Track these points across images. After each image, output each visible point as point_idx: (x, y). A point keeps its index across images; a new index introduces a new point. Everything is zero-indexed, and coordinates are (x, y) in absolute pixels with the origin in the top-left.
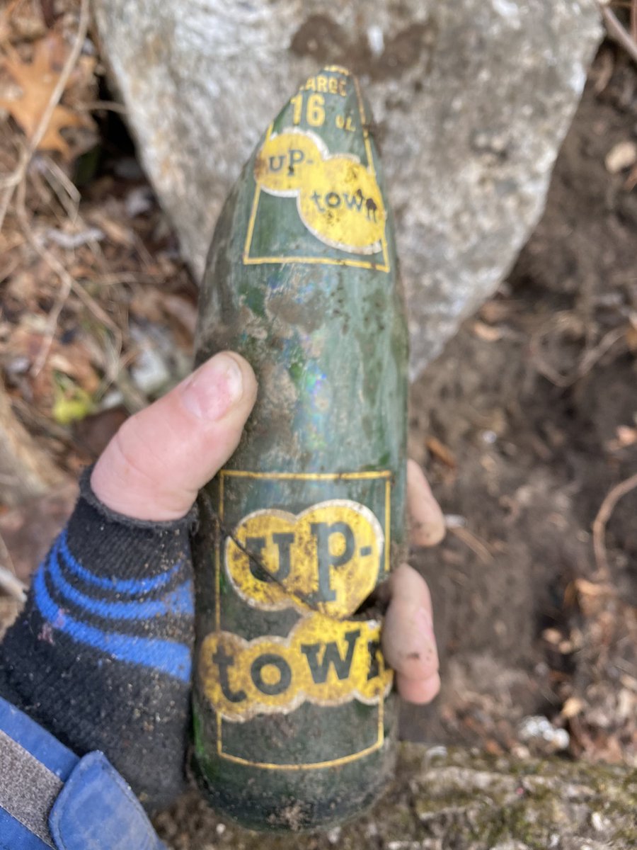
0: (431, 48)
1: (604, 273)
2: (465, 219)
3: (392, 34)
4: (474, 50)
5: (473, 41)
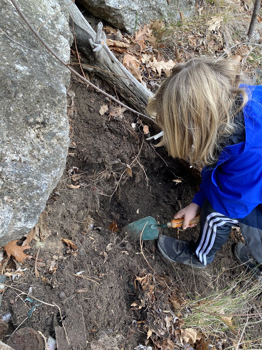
1: (111, 153)
2: (35, 152)
4: (12, 87)
5: (10, 83)
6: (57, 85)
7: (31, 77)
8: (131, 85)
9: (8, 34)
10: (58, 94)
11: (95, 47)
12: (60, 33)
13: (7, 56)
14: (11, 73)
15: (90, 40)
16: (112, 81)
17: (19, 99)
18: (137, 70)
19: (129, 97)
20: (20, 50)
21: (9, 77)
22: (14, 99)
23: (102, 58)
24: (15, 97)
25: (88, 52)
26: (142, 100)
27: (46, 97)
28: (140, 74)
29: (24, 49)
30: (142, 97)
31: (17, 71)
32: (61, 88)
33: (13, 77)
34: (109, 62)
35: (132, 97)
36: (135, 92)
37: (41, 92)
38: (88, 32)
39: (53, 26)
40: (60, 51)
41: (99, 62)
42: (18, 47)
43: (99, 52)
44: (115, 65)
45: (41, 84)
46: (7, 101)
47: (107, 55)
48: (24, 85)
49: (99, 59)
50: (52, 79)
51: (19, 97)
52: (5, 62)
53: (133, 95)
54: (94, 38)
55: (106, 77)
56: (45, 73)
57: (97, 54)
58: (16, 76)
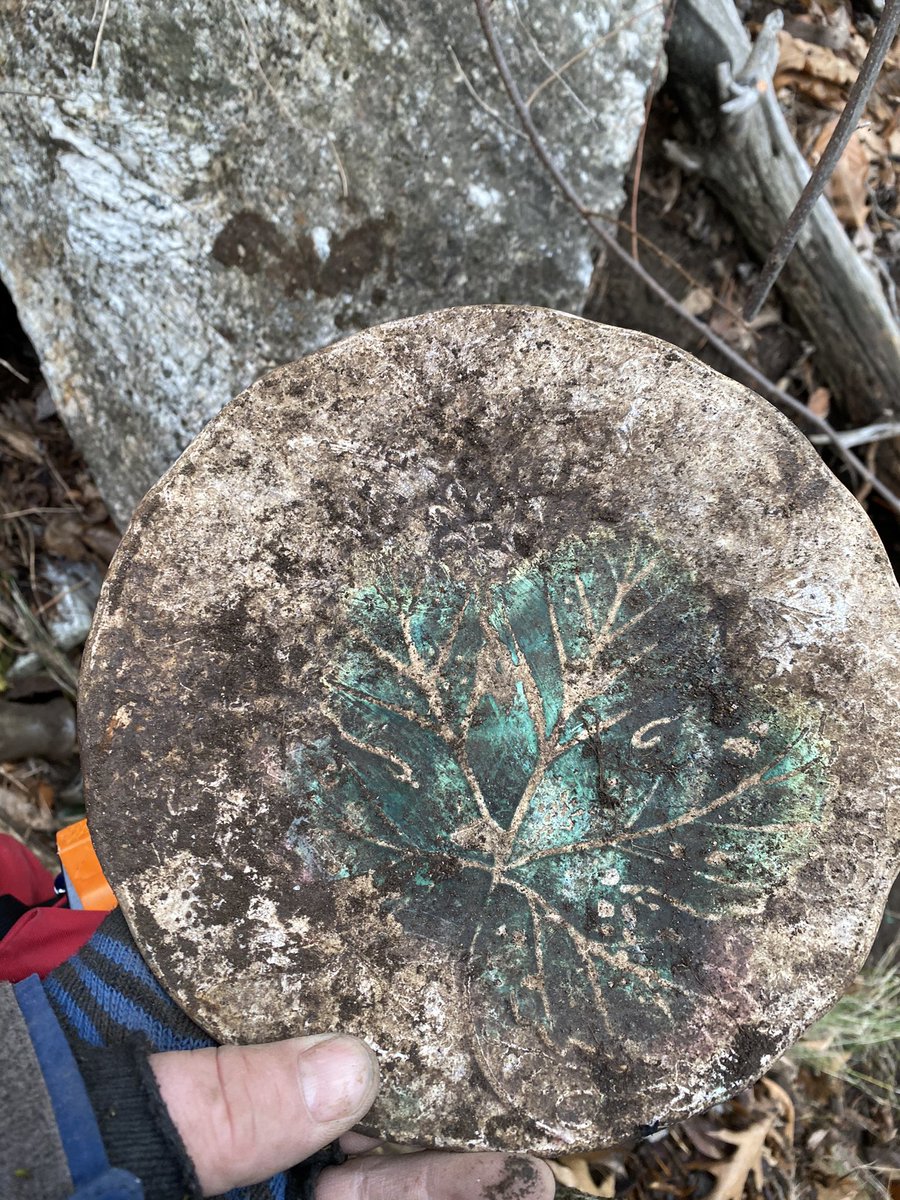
0: (391, 251)
3: (341, 233)
4: (444, 255)
5: (442, 243)
6: (570, 255)
7: (504, 228)
8: (813, 244)
9: (472, 81)
10: (566, 284)
11: (732, 96)
12: (629, 65)
13: (454, 156)
14: (453, 214)
15: (723, 68)
16: (752, 217)
17: (454, 290)
18: (853, 182)
19: (795, 283)
20: (494, 137)
21: (444, 226)
22: (443, 291)
23: (743, 134)
24: (445, 284)
25: (703, 105)
26: (836, 301)
27: (527, 287)
28: (863, 198)
29: (507, 132)
30: (841, 293)
31: (471, 208)
32: (578, 266)
33: (454, 227)
34: (764, 148)
35: (806, 285)
36: (820, 270)
37: (518, 271)
38: (725, 35)
39: (611, 44)
40: (610, 131)
41: (728, 147)
42: (492, 127)
43: (740, 117)
44: (781, 165)
45: (524, 250)
46: (421, 293)
47: (764, 128)
48: (478, 253)
49: (730, 138)
50: (559, 235)
51: (455, 284)
52: (446, 175)
53: (812, 281)
54: (739, 62)
55: (734, 201)
56: (546, 214)
57: (731, 122)
58: (463, 223)
